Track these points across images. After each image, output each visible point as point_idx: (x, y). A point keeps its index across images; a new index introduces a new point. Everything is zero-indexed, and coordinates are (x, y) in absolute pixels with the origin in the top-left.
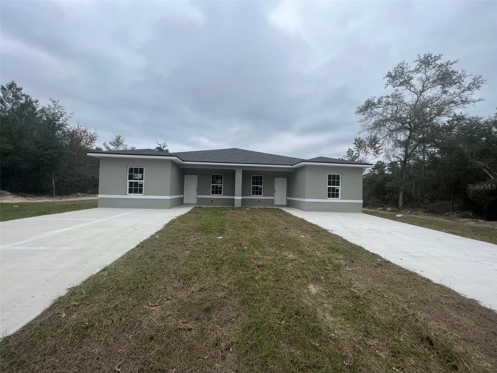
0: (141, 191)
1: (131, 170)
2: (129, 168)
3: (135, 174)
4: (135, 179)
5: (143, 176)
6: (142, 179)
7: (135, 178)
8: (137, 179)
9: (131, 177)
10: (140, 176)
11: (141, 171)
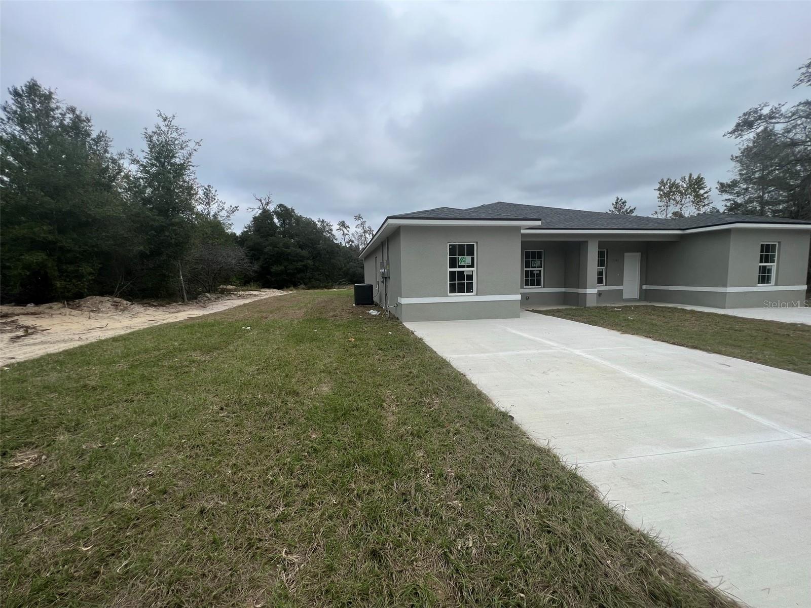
0: (470, 289)
1: (453, 250)
2: (450, 245)
3: (460, 257)
4: (460, 267)
5: (473, 259)
6: (472, 266)
7: (460, 264)
8: (463, 267)
9: (453, 263)
10: (468, 259)
11: (470, 250)
